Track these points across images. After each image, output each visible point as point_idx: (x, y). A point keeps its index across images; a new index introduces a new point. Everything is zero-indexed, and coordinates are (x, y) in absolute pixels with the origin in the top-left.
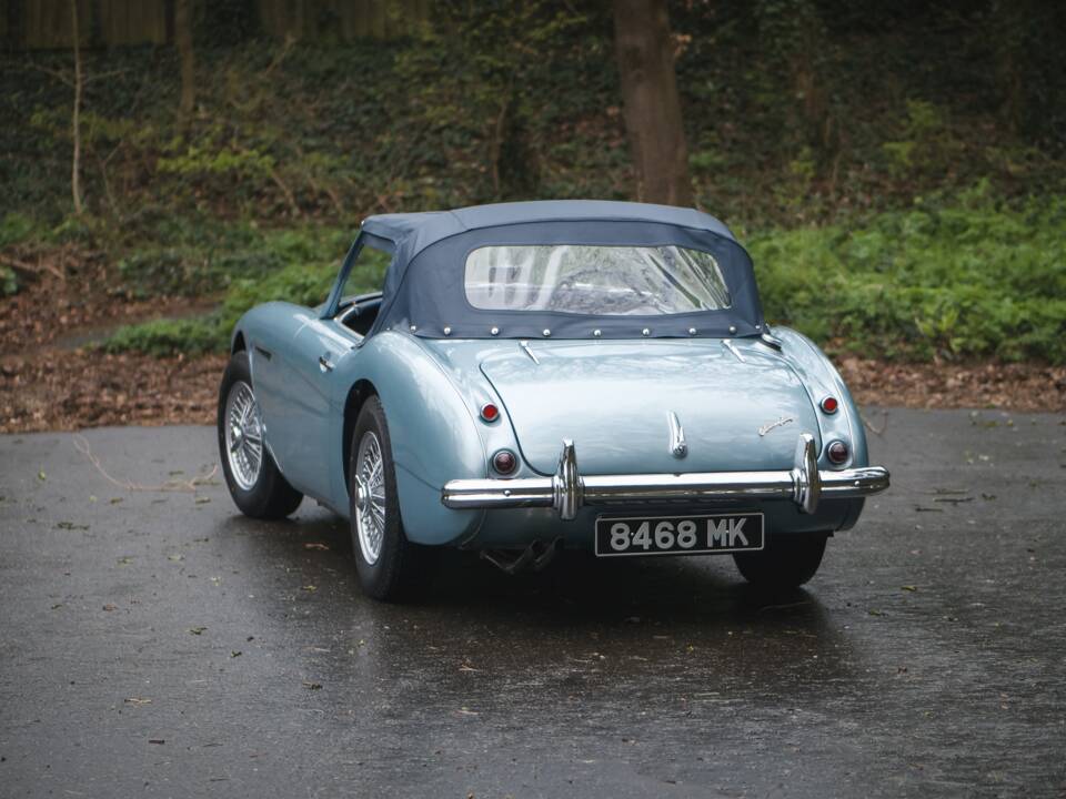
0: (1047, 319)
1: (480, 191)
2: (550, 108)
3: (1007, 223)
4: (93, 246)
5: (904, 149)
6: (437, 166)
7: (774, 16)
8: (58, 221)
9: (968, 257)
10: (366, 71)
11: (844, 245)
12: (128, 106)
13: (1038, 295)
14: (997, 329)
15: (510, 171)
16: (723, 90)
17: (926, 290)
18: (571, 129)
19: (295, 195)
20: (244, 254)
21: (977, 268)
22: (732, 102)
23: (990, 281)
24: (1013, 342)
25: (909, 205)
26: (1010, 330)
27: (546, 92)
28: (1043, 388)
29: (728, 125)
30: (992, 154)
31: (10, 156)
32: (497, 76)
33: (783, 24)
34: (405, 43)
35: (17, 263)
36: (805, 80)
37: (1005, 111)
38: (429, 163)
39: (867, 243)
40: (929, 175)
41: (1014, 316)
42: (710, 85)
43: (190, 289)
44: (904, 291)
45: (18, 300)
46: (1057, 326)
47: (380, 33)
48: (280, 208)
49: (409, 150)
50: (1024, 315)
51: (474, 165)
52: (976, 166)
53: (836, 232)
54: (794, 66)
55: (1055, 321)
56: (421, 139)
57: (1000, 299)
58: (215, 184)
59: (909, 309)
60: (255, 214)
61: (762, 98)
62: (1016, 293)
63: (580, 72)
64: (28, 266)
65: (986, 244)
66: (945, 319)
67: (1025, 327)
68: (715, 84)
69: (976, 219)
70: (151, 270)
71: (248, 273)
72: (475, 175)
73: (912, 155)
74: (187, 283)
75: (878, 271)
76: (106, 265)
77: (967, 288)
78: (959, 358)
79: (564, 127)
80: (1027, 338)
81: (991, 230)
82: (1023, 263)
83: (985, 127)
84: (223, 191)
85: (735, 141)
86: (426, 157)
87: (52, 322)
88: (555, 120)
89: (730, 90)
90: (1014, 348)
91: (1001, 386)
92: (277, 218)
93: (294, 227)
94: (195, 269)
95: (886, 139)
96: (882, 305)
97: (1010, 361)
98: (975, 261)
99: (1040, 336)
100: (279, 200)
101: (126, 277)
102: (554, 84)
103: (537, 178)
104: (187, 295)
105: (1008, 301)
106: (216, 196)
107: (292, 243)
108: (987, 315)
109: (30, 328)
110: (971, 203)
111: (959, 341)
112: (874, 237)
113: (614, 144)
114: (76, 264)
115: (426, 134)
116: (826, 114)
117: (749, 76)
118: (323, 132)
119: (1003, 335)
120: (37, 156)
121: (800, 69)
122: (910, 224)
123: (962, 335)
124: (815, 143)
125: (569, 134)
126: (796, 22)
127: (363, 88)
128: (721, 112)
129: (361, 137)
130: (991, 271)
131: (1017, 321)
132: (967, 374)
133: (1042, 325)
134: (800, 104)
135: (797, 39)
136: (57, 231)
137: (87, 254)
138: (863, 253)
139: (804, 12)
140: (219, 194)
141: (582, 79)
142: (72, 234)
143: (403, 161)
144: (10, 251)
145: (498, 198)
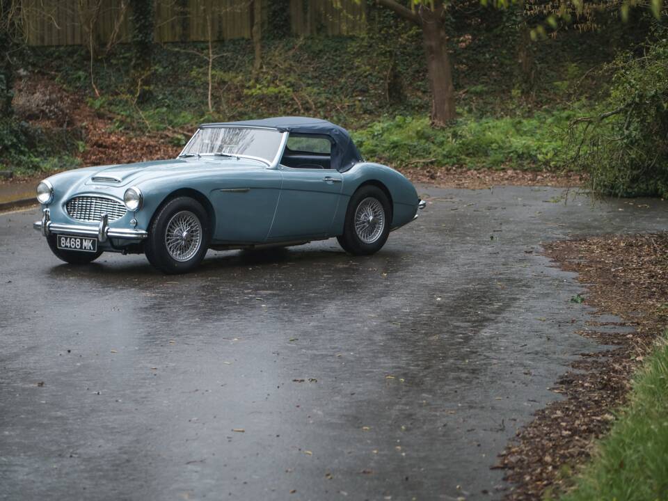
1: (381, 103)
2: (415, 66)
5: (563, 84)
6: (364, 92)
8: (202, 115)
10: (337, 50)
12: (233, 66)
15: (393, 94)
16: (493, 58)
17: (545, 142)
19: (302, 104)
22: (497, 63)
29: (493, 73)
31: (183, 88)
32: (388, 53)
36: (522, 55)
38: (360, 91)
42: (487, 56)
44: (536, 143)
48: (295, 110)
49: (353, 85)
51: (379, 92)
56: (358, 80)
58: (269, 100)
66: (549, 154)
68: (490, 55)
72: (380, 95)
79: (421, 75)
84: (272, 103)
86: (360, 88)
88: (418, 72)
89: (496, 58)
96: (525, 149)
100: (296, 107)
103: (406, 98)
115: (361, 78)
116: (532, 69)
118: (316, 77)
120: (194, 88)
123: (555, 161)
127: (335, 58)
129: (332, 79)
134: (520, 65)
136: (202, 119)
140: (270, 104)
143: (349, 90)
144: (182, 128)
145: (388, 106)
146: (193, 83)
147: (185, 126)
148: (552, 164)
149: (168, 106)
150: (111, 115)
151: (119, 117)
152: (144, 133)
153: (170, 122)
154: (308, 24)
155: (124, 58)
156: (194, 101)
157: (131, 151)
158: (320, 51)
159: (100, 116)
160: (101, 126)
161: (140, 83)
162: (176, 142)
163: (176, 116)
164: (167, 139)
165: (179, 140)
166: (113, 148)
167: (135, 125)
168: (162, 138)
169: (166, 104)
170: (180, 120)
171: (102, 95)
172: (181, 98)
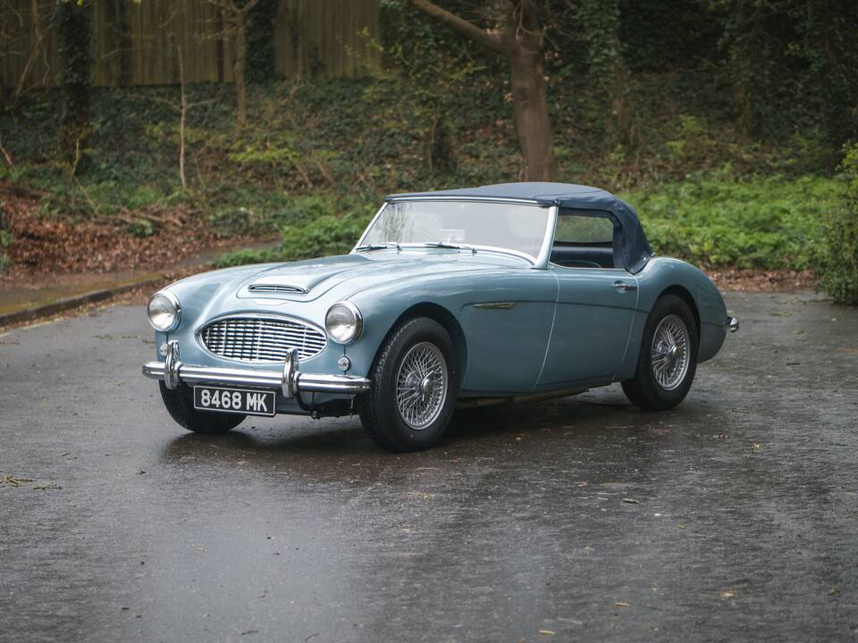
0: (765, 244)
1: (420, 173)
2: (460, 121)
3: (743, 190)
4: (193, 207)
5: (678, 145)
6: (394, 157)
7: (599, 64)
8: (169, 191)
9: (718, 209)
10: (344, 98)
11: (646, 203)
12: (200, 121)
13: (760, 230)
14: (736, 250)
15: (439, 160)
16: (566, 109)
17: (694, 227)
18: (473, 134)
19: (309, 176)
20: (284, 211)
21: (724, 216)
22: (571, 117)
23: (732, 223)
24: (745, 257)
25: (682, 179)
26: (743, 251)
27: (456, 111)
28: (762, 281)
29: (570, 131)
30: (733, 148)
31: (132, 152)
32: (431, 102)
33: (604, 69)
34: (368, 81)
35: (150, 217)
36: (618, 103)
37: (740, 121)
38: (388, 156)
39: (660, 201)
40: (694, 161)
41: (746, 242)
42: (558, 106)
43: (254, 231)
44: (681, 229)
45: (153, 238)
46: (771, 248)
47: (350, 74)
48: (300, 184)
49: (375, 148)
50: (752, 242)
51: (415, 157)
52: (722, 156)
53: (640, 195)
54: (611, 95)
55: (770, 245)
56: (382, 140)
57: (739, 233)
58: (261, 169)
59: (685, 239)
60: (285, 187)
61: (592, 114)
62: (747, 230)
63: (476, 99)
64: (157, 219)
65: (729, 202)
66: (706, 245)
67: (752, 249)
68: (561, 105)
69: (723, 187)
70: (230, 221)
71: (288, 222)
72: (417, 162)
73: (684, 149)
74: (252, 229)
75: (666, 218)
76: (202, 218)
77: (719, 227)
78: (714, 267)
79: (468, 133)
80: (753, 255)
81: (732, 193)
82: (751, 212)
83: (729, 131)
84: (265, 172)
85: (574, 141)
86: (386, 151)
87: (177, 251)
88: (463, 128)
89: (569, 108)
90: (746, 261)
91: (739, 280)
92: (299, 189)
93: (310, 195)
94: (257, 220)
95: (668, 139)
96: (669, 236)
97: (744, 268)
98: (723, 212)
99: (760, 254)
100: (299, 179)
101: (215, 225)
102: (460, 106)
103: (455, 164)
104: (253, 235)
105: (742, 234)
106: (260, 176)
107: (312, 204)
108: (729, 242)
109: (164, 255)
110: (719, 178)
111: (715, 257)
112: (663, 198)
113: (500, 143)
114: (184, 217)
115: (384, 137)
116: (630, 124)
117: (581, 100)
118: (321, 137)
119: (740, 253)
120: (149, 152)
121: (614, 97)
122: (685, 190)
123: (716, 254)
124: (624, 142)
125: (472, 137)
126: (612, 68)
127: (343, 109)
128: (565, 122)
129: (344, 139)
130: (733, 217)
131: (748, 245)
132: (719, 274)
133: (762, 248)
134: (615, 118)
135: (612, 78)
136: (170, 197)
137: (190, 211)
138: (657, 208)
139: (617, 61)
140: (263, 175)
141: (478, 102)
142: (180, 199)
143: (371, 154)
144: (144, 210)
145: (432, 176)
146: (147, 145)
147: (149, 208)
148: (713, 258)
149: (116, 178)
150: (34, 192)
151: (48, 195)
152: (89, 218)
153: (125, 202)
154: (300, 62)
155: (41, 109)
156: (152, 171)
157: (76, 244)
158: (322, 100)
159: (20, 193)
160: (24, 207)
161: (78, 145)
162: (139, 231)
163: (131, 192)
164: (124, 227)
165: (143, 227)
166: (50, 241)
167: (72, 205)
168: (116, 225)
169: (113, 176)
170: (138, 199)
171: (16, 163)
172: (133, 167)
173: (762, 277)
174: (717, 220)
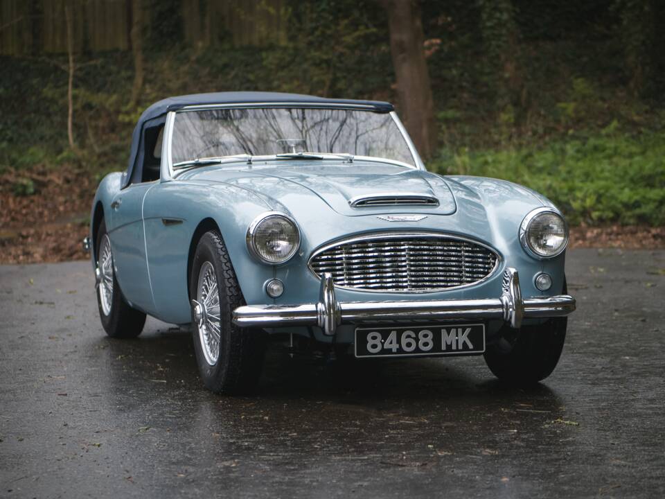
0: (650, 200)
4: (80, 166)
5: (571, 107)
7: (491, 28)
9: (603, 165)
10: (247, 65)
11: (530, 159)
13: (646, 186)
14: (619, 206)
16: (462, 74)
17: (578, 184)
21: (609, 171)
22: (468, 82)
23: (617, 179)
24: (629, 214)
26: (627, 206)
27: (355, 76)
28: (645, 238)
29: (465, 95)
30: (624, 109)
31: (32, 115)
32: (324, 64)
33: (496, 32)
34: (271, 47)
35: (35, 176)
36: (510, 67)
37: (632, 84)
39: (544, 158)
41: (630, 198)
42: (454, 72)
44: (563, 185)
45: (36, 198)
46: (657, 204)
47: (256, 43)
50: (636, 198)
53: (524, 152)
54: (503, 57)
55: (655, 201)
57: (622, 189)
59: (567, 195)
61: (484, 79)
62: (632, 186)
63: (376, 65)
64: (41, 178)
65: (615, 159)
66: (588, 200)
67: (637, 205)
68: (457, 71)
69: (610, 144)
73: (575, 110)
75: (549, 174)
76: (88, 178)
77: (602, 183)
78: (597, 223)
80: (638, 211)
81: (619, 151)
82: (636, 167)
83: (620, 94)
85: (468, 104)
87: (54, 210)
90: (630, 217)
91: (620, 237)
95: (558, 101)
97: (627, 225)
98: (608, 167)
99: (645, 209)
102: (360, 72)
105: (627, 191)
108: (613, 197)
109: (41, 214)
110: (606, 136)
112: (549, 156)
114: (70, 177)
116: (522, 86)
117: (477, 66)
119: (623, 210)
121: (506, 60)
122: (570, 149)
123: (598, 210)
124: (516, 103)
126: (504, 31)
127: (245, 75)
128: (461, 87)
130: (618, 173)
131: (632, 201)
132: (599, 230)
133: (647, 204)
135: (504, 42)
136: (59, 158)
137: (76, 171)
138: (540, 164)
139: (509, 25)
141: (377, 68)
142: (68, 159)
144: (30, 169)
146: (48, 108)
147: (35, 168)
148: (595, 215)
149: (10, 140)
153: (13, 162)
154: (207, 31)
156: (48, 133)
158: (226, 65)
162: (20, 190)
163: (22, 152)
164: (7, 186)
165: (25, 187)
169: (7, 137)
170: (27, 159)
172: (29, 130)
173: (645, 233)
174: (602, 175)
